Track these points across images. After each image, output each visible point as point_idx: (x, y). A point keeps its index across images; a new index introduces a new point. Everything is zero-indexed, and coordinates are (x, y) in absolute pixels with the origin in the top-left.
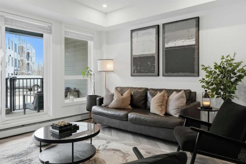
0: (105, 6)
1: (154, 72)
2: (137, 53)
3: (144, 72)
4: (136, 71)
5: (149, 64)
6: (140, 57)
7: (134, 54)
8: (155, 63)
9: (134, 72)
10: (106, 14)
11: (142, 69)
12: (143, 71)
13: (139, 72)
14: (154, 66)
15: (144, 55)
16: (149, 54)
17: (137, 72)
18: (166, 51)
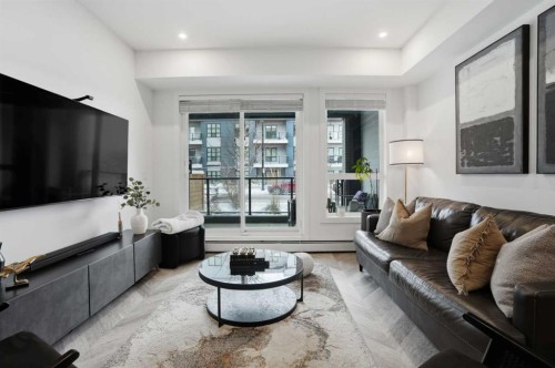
0: (383, 35)
1: (511, 163)
2: (470, 116)
3: (486, 164)
4: (466, 162)
5: (496, 141)
6: (475, 126)
7: (462, 121)
8: (512, 138)
9: (463, 165)
10: (400, 49)
11: (481, 157)
12: (481, 160)
13: (473, 162)
14: (512, 145)
15: (483, 119)
16: (496, 116)
17: (469, 165)
18: (547, 95)
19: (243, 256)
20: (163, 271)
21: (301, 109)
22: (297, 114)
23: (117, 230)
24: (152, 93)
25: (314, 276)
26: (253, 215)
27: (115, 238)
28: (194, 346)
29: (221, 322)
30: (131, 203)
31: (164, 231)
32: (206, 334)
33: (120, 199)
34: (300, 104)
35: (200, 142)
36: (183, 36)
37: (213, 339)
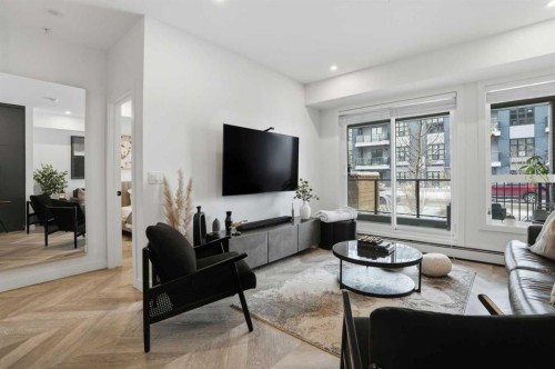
19: (368, 242)
20: (321, 250)
21: (455, 108)
22: (451, 112)
23: (290, 215)
24: (319, 113)
25: (449, 278)
26: (421, 218)
27: (288, 220)
28: (319, 293)
29: (342, 286)
30: (299, 197)
31: (323, 219)
32: (330, 290)
33: (293, 193)
34: (454, 103)
35: (387, 142)
36: (334, 68)
37: (333, 293)
